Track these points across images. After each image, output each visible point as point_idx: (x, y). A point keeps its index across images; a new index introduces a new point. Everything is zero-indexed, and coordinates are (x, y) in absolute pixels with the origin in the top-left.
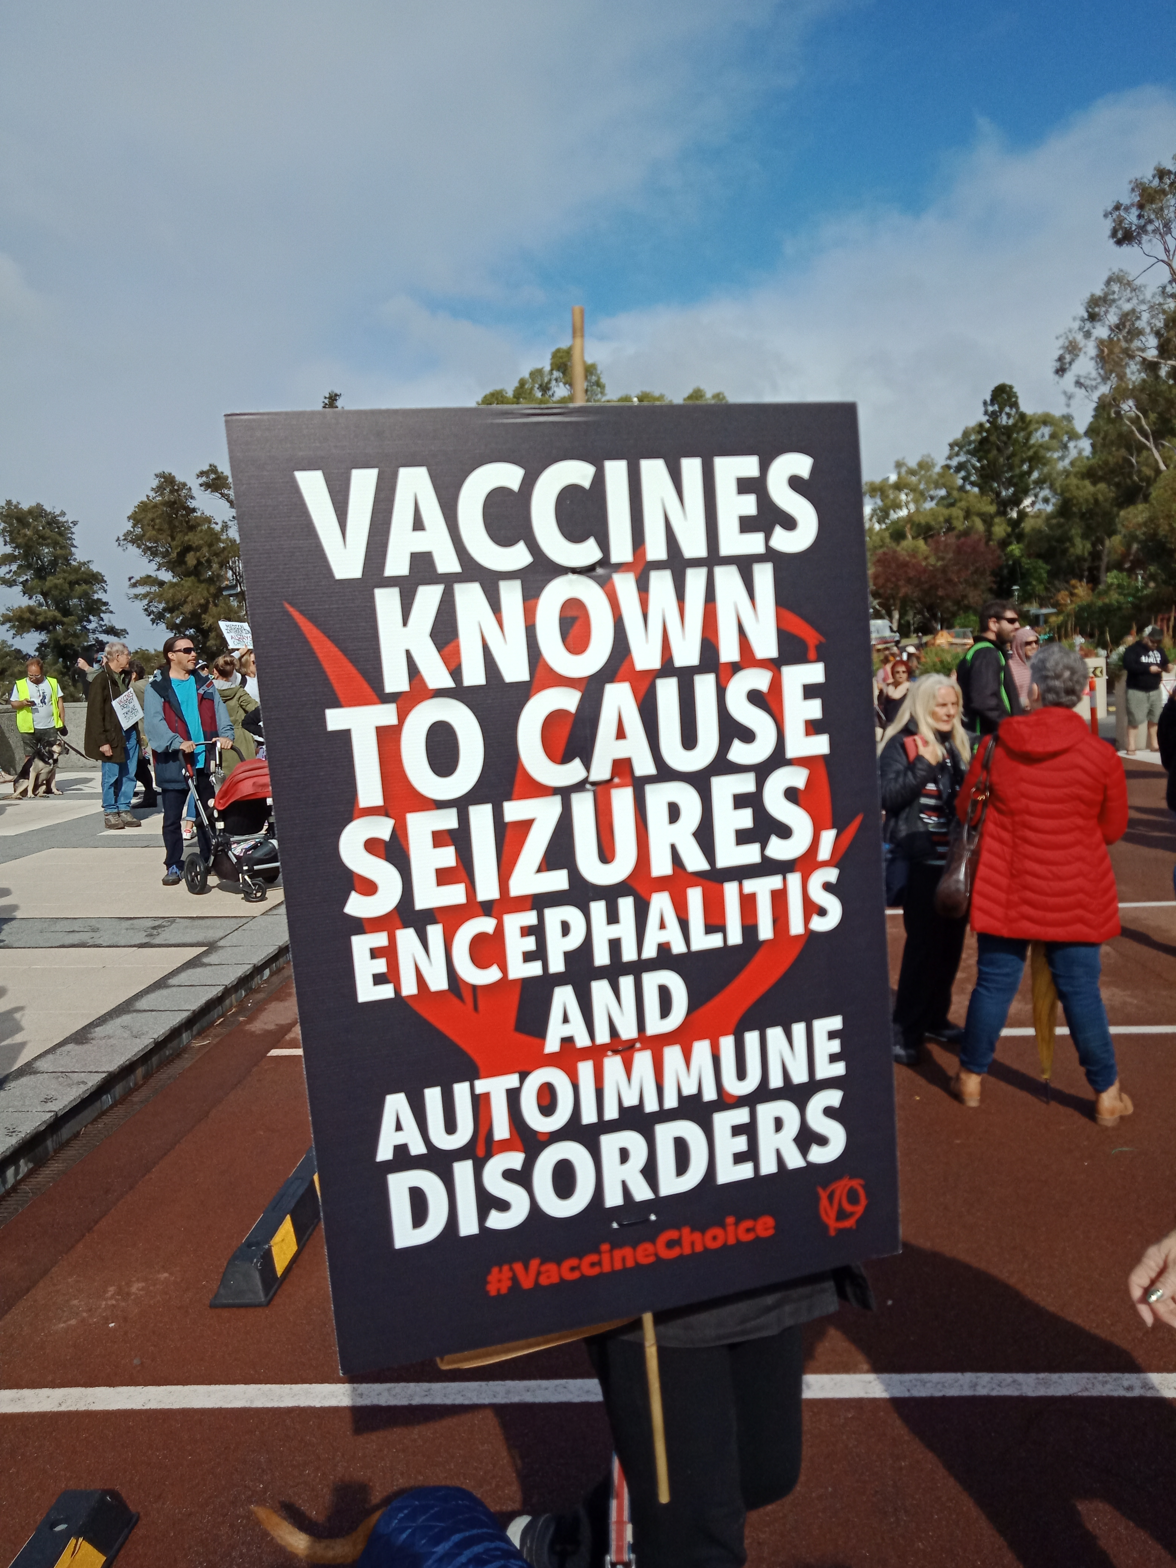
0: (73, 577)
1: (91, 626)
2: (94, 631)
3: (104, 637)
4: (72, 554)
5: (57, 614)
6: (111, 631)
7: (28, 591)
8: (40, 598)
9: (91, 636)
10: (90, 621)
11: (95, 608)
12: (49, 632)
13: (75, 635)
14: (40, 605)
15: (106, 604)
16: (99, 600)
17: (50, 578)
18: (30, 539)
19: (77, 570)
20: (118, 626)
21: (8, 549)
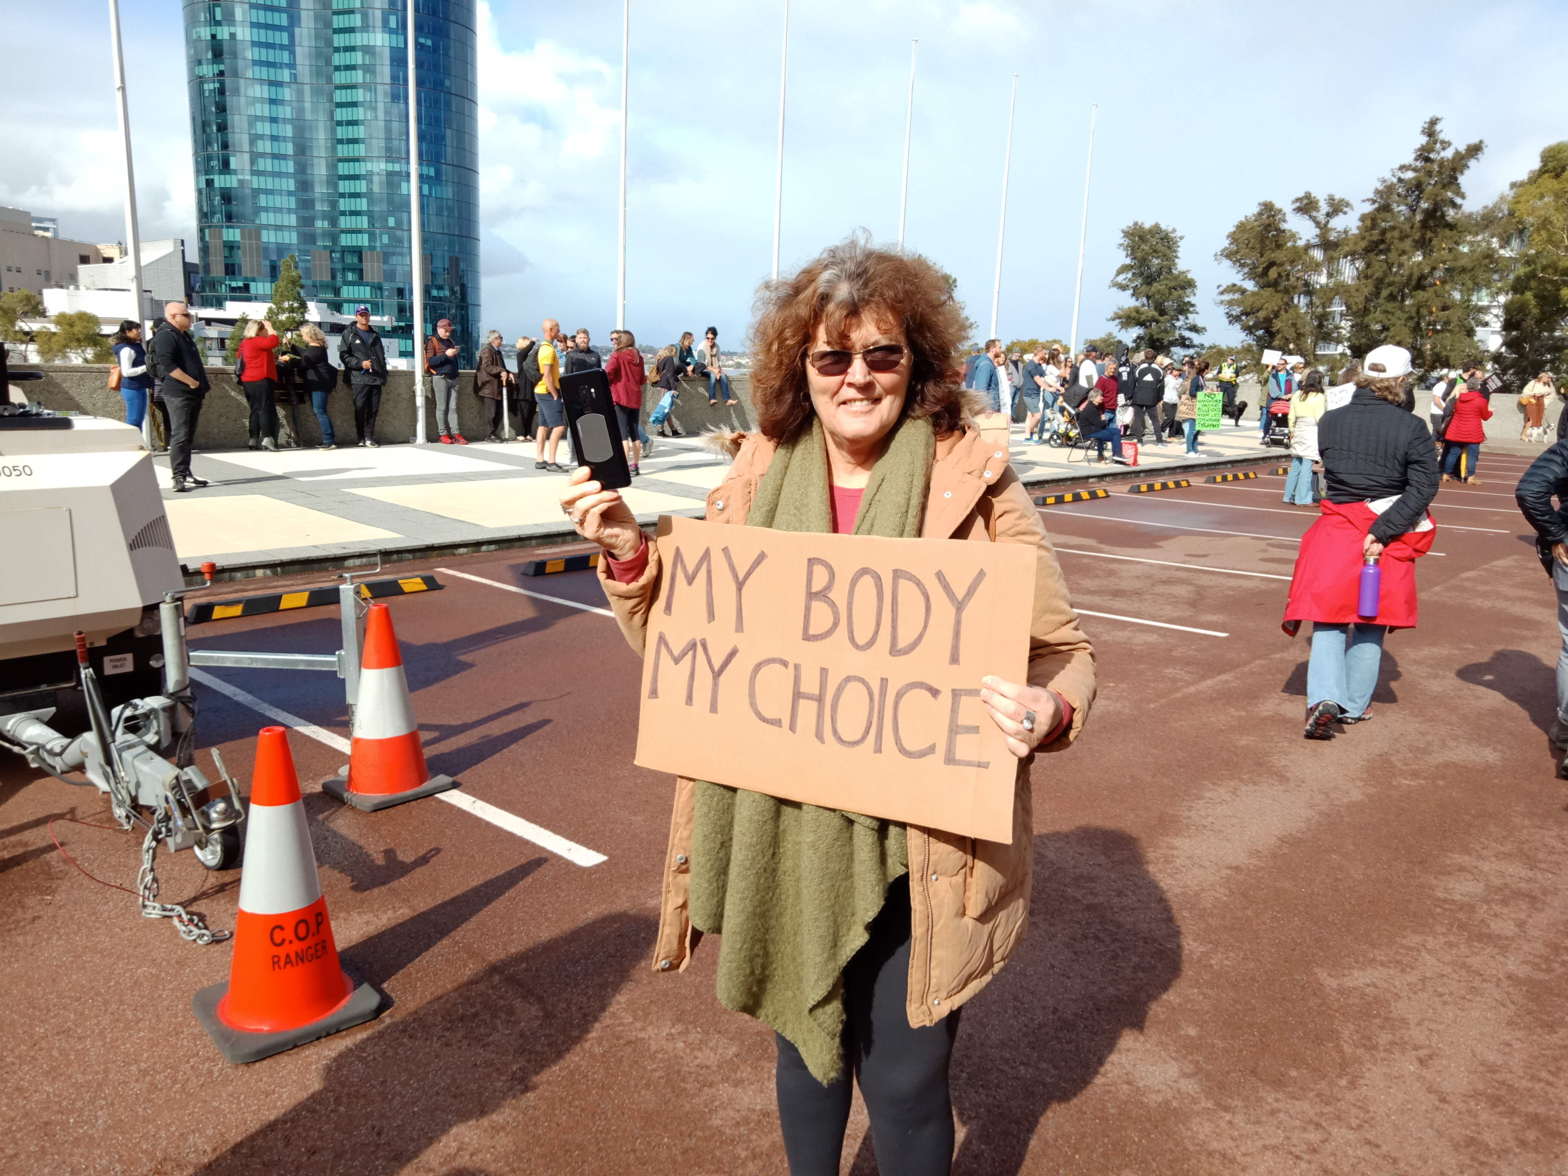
0: (1173, 284)
1: (1178, 324)
2: (1180, 328)
3: (1187, 334)
4: (1175, 265)
5: (1156, 314)
6: (1194, 329)
7: (1136, 294)
8: (1144, 300)
9: (1177, 333)
10: (1178, 320)
11: (1184, 309)
12: (1146, 327)
13: (1166, 331)
14: (1143, 305)
15: (1193, 305)
16: (1189, 303)
17: (1155, 284)
18: (1147, 253)
19: (1176, 278)
20: (1200, 325)
21: (1128, 261)
